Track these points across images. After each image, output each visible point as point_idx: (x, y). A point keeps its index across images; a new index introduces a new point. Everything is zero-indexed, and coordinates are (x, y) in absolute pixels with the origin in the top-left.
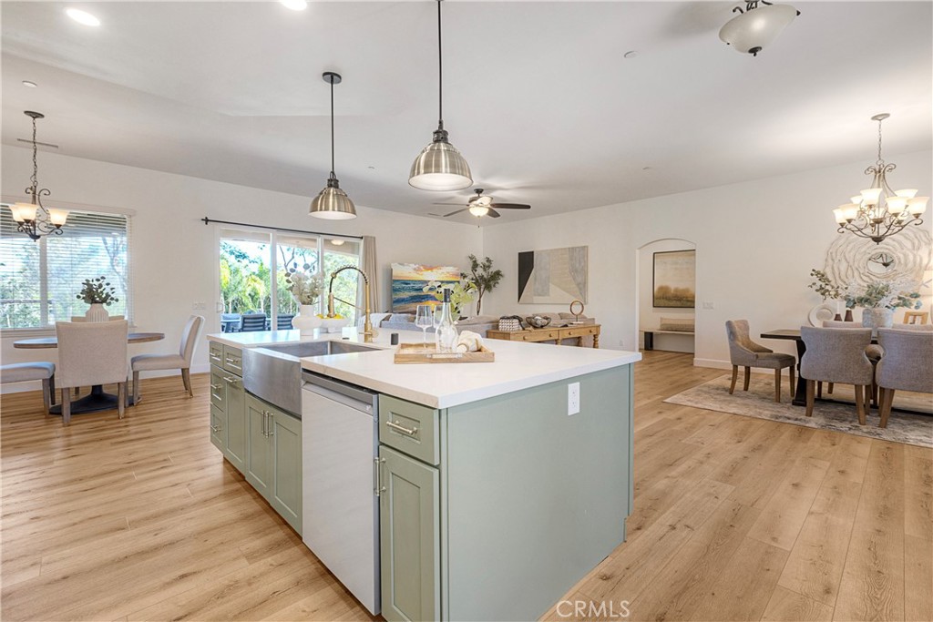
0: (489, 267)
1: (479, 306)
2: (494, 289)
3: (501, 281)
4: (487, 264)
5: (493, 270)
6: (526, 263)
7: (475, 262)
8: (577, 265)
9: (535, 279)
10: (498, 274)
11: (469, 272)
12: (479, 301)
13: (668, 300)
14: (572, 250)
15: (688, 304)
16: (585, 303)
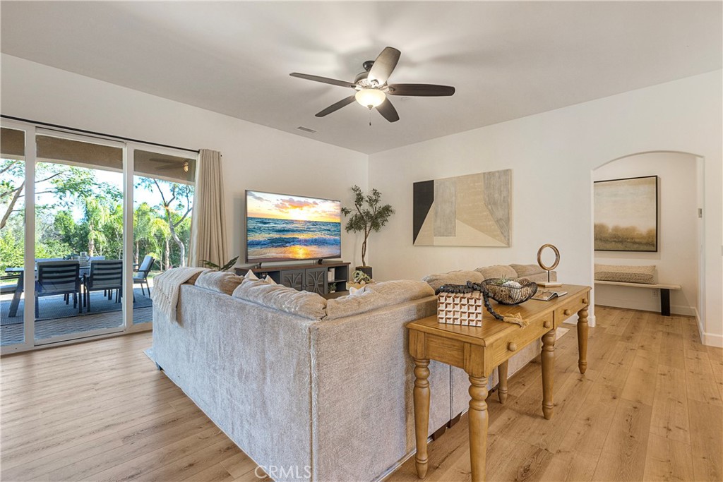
0: (376, 201)
1: (364, 249)
2: (382, 228)
3: (391, 218)
4: (374, 197)
5: (381, 204)
6: (424, 195)
7: (359, 194)
8: (497, 196)
9: (436, 213)
10: (387, 210)
11: (352, 206)
12: (365, 242)
13: (605, 240)
14: (489, 176)
15: (635, 247)
16: (509, 245)
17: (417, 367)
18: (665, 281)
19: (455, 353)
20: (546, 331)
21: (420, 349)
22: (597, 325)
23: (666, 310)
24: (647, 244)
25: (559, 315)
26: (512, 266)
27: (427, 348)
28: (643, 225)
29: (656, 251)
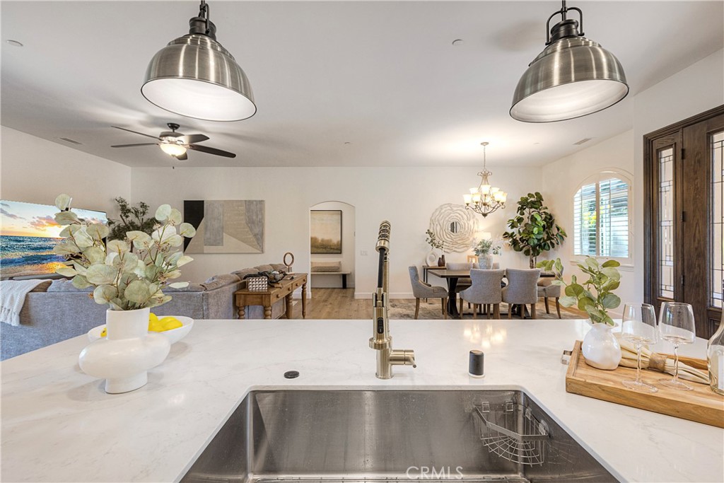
0: (143, 213)
4: (140, 210)
5: (148, 217)
6: (194, 211)
7: (125, 206)
8: (254, 217)
9: (206, 228)
11: (117, 218)
13: (317, 247)
14: (249, 203)
15: (332, 251)
16: (263, 252)
17: (240, 310)
18: (345, 270)
19: (259, 300)
20: (290, 292)
21: (242, 302)
22: (312, 297)
23: (345, 286)
24: (337, 249)
25: (294, 286)
26: (271, 265)
27: (245, 301)
28: (335, 239)
29: (341, 253)
